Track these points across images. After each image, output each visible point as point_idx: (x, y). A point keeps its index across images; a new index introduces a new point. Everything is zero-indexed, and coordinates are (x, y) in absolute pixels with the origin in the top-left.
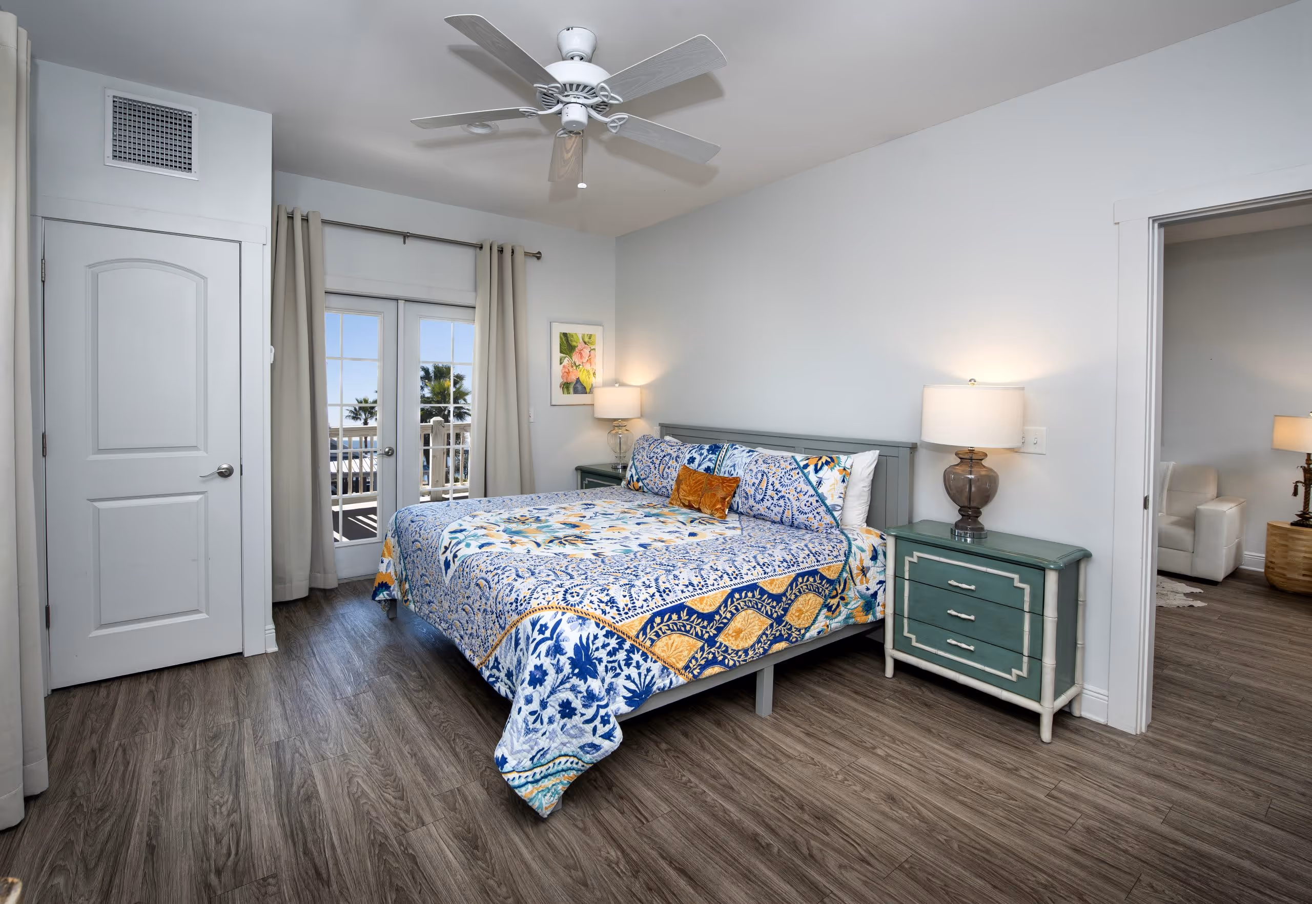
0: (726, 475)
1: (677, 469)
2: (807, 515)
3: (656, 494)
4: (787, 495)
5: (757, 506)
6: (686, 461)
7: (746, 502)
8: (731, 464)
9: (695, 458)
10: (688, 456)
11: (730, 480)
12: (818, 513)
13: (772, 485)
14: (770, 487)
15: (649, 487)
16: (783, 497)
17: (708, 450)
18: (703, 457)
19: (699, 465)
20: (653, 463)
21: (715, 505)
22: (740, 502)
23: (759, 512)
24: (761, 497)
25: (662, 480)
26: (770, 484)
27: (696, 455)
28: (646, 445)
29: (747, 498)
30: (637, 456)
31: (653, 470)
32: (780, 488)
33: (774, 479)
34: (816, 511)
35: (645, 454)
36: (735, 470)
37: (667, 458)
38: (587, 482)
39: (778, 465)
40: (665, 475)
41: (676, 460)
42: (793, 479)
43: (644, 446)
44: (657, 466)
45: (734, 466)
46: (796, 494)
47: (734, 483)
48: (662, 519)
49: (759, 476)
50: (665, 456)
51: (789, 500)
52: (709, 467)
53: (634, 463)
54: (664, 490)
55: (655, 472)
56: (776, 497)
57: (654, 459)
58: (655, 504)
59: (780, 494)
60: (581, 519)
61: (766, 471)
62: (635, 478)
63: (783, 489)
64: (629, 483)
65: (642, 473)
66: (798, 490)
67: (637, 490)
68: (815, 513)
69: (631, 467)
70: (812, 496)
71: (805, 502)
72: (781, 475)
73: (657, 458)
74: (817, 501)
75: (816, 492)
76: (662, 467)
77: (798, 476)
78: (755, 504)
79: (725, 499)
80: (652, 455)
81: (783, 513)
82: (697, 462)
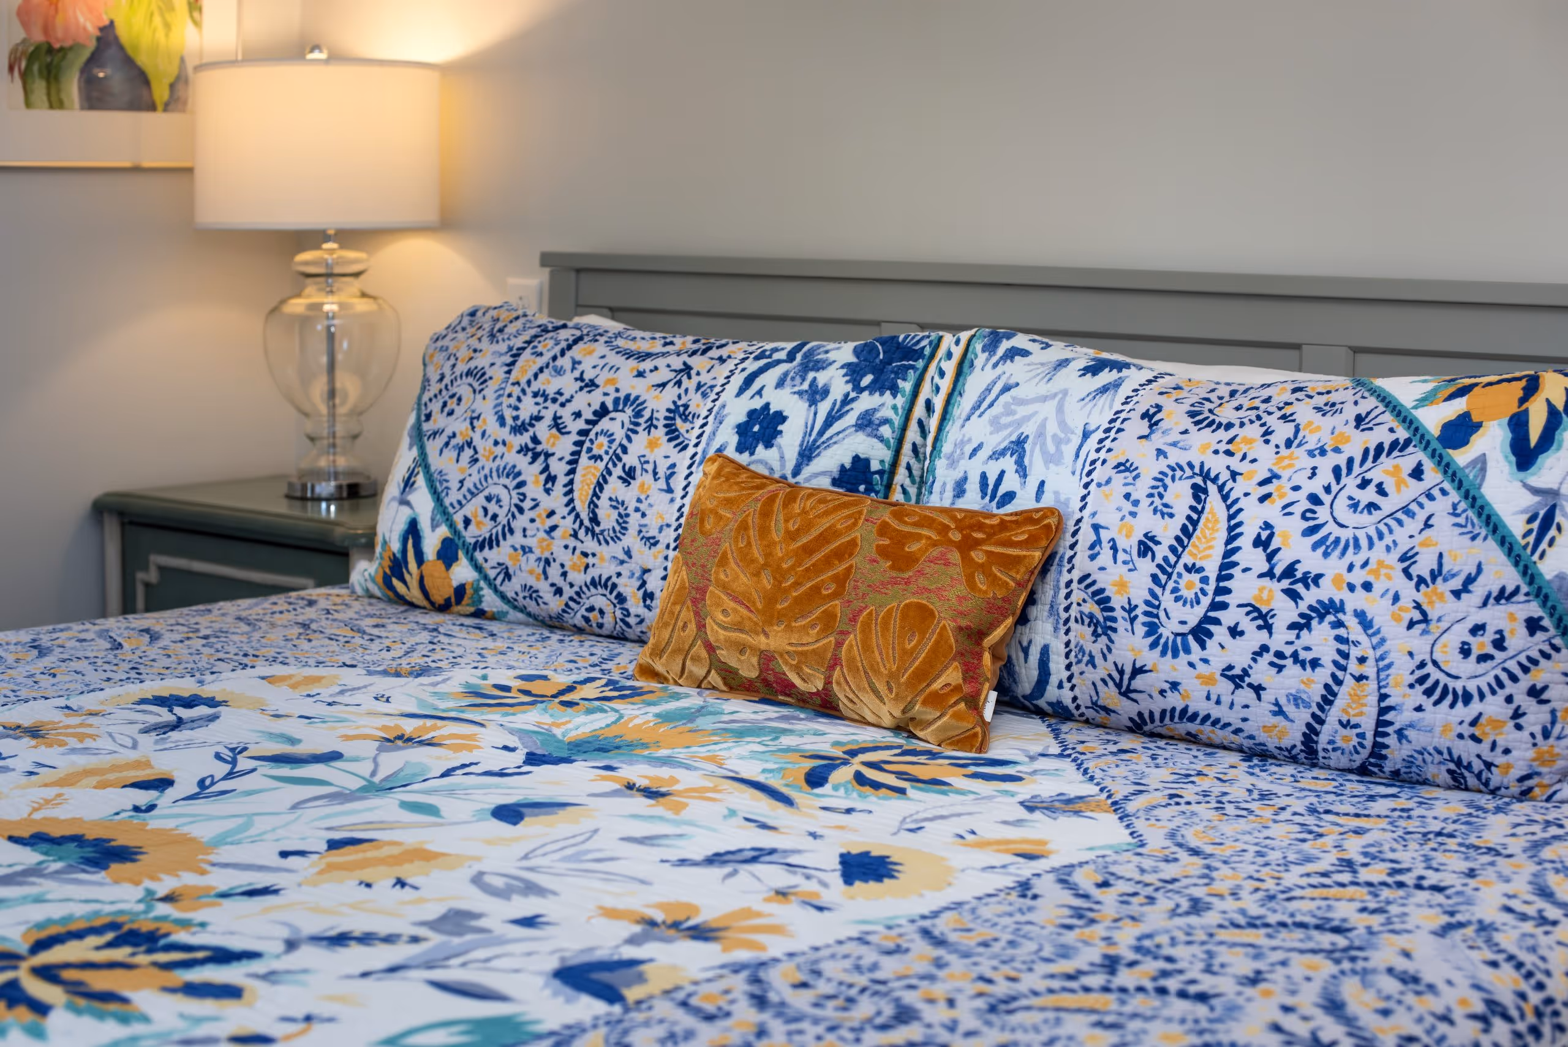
0: (972, 500)
1: (678, 483)
2: (1476, 707)
3: (554, 624)
4: (1355, 601)
5: (1167, 668)
6: (728, 437)
7: (1096, 648)
8: (996, 440)
9: (780, 417)
10: (738, 409)
11: (1004, 525)
12: (1535, 692)
13: (1258, 542)
14: (1251, 557)
15: (510, 588)
16: (1327, 609)
17: (853, 372)
18: (824, 407)
19: (807, 454)
20: (534, 452)
21: (924, 675)
22: (1058, 648)
23: (1174, 700)
24: (1194, 616)
25: (590, 545)
26: (1245, 542)
27: (783, 400)
28: (491, 357)
29: (1103, 628)
30: (439, 421)
31: (534, 489)
32: (1311, 562)
33: (1271, 512)
34: (1526, 682)
35: (485, 407)
36: (1022, 471)
37: (616, 425)
38: (153, 576)
39: (1283, 431)
40: (608, 518)
41: (672, 433)
42: (1388, 505)
43: (481, 362)
44: (558, 468)
45: (1018, 447)
46: (1407, 590)
47: (1030, 542)
48: (639, 772)
49: (1180, 496)
50: (602, 412)
51: (1365, 622)
52: (860, 464)
53: (423, 461)
54: (599, 600)
55: (547, 502)
56: (1286, 612)
57: (542, 430)
58: (563, 680)
59: (1311, 596)
60: (143, 797)
61: (1218, 465)
62: (431, 542)
63: (1333, 567)
64: (397, 567)
65: (469, 510)
66: (1423, 566)
67: (444, 608)
68: (1518, 690)
69: (408, 484)
70: (1503, 596)
71: (1460, 633)
72: (1315, 486)
73: (557, 424)
74: (1533, 626)
75: (1529, 573)
76: (588, 472)
77: (1415, 488)
78: (1150, 658)
79: (977, 635)
80: (528, 408)
81: (1328, 698)
82: (791, 438)
